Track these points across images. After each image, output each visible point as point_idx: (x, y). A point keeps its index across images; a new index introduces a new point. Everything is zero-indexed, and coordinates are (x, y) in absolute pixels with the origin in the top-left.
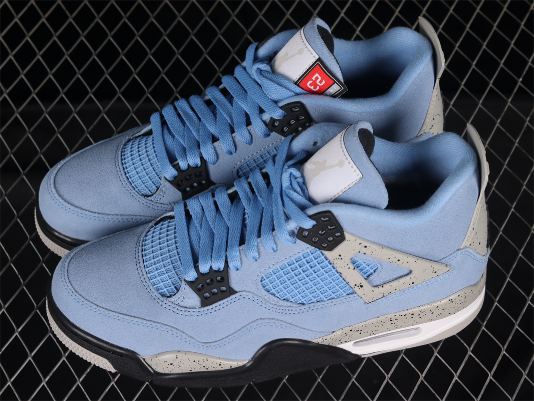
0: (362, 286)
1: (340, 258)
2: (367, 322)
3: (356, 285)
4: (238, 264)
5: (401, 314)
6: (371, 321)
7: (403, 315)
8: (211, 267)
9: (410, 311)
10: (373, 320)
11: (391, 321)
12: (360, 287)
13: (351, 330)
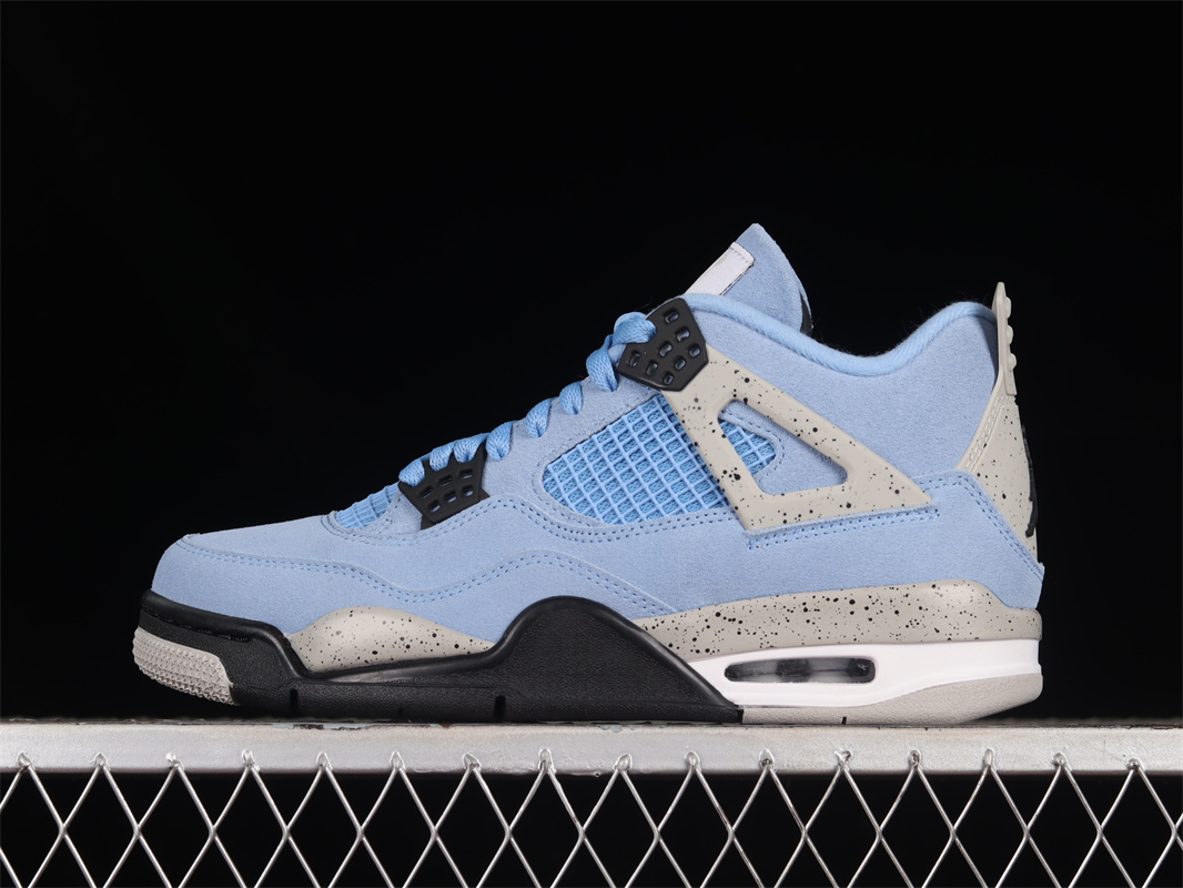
0: (738, 477)
1: (697, 405)
2: (754, 601)
3: (725, 472)
4: (504, 445)
5: (827, 595)
6: (762, 601)
7: (831, 600)
8: (452, 455)
9: (848, 594)
10: (768, 601)
11: (806, 610)
12: (733, 477)
13: (718, 615)
